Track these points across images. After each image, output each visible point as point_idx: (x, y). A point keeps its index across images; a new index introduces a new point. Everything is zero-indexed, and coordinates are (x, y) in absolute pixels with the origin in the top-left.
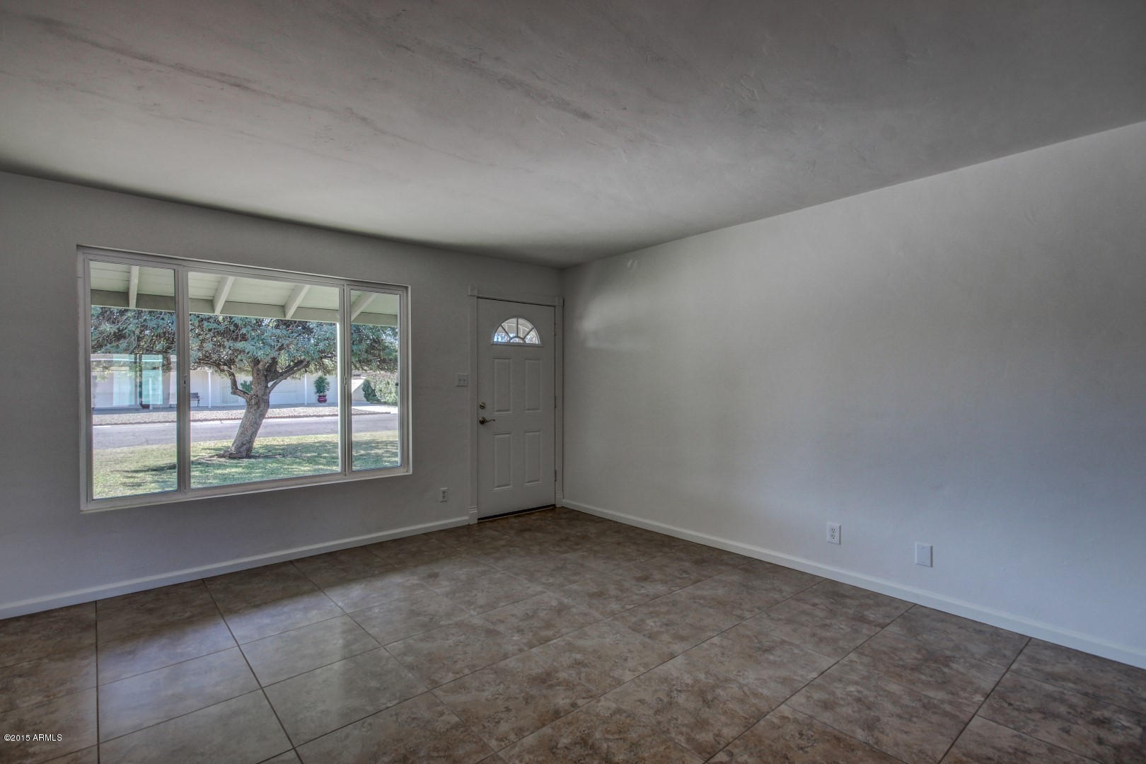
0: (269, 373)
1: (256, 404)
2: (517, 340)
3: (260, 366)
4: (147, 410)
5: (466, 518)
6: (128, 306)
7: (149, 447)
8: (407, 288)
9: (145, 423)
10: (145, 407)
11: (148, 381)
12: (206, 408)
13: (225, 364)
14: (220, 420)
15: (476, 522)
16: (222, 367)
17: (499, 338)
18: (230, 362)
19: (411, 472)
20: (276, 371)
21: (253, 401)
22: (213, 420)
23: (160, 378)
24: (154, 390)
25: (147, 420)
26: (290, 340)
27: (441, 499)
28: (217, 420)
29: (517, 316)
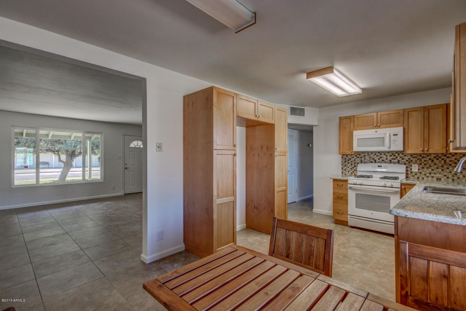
0: (72, 155)
1: (67, 165)
2: (138, 147)
3: (69, 152)
4: (27, 169)
5: (121, 194)
6: (23, 136)
7: (28, 181)
8: (102, 133)
9: (26, 173)
10: (26, 167)
11: (28, 157)
12: (52, 168)
13: (57, 152)
14: (57, 172)
15: (123, 195)
16: (55, 152)
17: (132, 145)
18: (58, 151)
19: (103, 181)
20: (75, 154)
21: (66, 164)
22: (54, 172)
23: (32, 156)
24: (30, 161)
25: (27, 172)
26: (77, 144)
27: (112, 188)
28: (55, 172)
29: (138, 140)
